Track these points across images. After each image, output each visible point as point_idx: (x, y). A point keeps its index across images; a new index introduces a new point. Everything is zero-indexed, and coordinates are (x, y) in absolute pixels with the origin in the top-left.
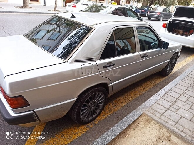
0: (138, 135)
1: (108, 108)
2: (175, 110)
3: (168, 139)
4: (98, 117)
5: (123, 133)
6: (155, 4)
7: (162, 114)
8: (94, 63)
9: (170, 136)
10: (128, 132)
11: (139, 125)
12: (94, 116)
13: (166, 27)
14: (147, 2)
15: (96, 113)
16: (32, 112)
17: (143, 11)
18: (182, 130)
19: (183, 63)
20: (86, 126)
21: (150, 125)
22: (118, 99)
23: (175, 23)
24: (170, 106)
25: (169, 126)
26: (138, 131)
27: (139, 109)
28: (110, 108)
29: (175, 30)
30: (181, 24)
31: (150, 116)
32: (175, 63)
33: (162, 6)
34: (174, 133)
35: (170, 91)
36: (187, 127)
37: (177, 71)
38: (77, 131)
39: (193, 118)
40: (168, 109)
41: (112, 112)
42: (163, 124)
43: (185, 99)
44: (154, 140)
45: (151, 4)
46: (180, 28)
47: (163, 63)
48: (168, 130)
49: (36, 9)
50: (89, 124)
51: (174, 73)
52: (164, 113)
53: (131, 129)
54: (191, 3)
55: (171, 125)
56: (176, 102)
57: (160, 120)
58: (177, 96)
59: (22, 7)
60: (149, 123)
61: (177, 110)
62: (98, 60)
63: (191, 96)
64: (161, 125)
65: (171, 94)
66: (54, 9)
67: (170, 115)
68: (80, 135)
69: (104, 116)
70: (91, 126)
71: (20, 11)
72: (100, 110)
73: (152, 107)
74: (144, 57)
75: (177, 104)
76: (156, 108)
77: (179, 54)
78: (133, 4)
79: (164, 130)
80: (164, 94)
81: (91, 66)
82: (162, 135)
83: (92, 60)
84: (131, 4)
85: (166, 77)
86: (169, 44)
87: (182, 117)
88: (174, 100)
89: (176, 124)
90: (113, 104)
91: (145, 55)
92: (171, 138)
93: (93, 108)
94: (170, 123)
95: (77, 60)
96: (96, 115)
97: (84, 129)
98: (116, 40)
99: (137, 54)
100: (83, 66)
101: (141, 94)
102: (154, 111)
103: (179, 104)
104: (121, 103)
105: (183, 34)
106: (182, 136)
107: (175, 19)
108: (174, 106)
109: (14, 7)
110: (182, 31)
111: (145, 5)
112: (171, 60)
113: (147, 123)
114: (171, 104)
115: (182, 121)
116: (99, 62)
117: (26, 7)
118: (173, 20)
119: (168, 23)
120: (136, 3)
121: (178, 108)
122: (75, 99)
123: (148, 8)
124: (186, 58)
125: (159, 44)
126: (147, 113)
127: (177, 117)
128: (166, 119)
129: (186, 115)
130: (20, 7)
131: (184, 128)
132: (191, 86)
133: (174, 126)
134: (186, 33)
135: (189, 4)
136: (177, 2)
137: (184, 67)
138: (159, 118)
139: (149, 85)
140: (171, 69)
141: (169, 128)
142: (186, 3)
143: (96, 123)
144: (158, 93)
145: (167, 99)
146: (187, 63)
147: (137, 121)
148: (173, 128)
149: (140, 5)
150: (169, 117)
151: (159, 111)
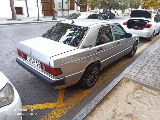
0: (123, 89)
1: (100, 79)
2: (142, 74)
3: (141, 89)
4: (96, 84)
5: (115, 88)
6: (114, 9)
7: (135, 77)
8: (92, 48)
9: (142, 87)
10: (117, 87)
11: (122, 83)
12: (93, 83)
13: (126, 25)
14: (107, 8)
15: (94, 81)
16: (64, 78)
17: (105, 15)
18: (148, 83)
19: (141, 48)
20: (89, 89)
21: (129, 83)
22: (104, 73)
23: (132, 22)
24: (139, 72)
25: (141, 82)
26: (123, 87)
27: (120, 75)
28: (101, 79)
29: (132, 26)
30: (136, 22)
31: (128, 78)
32: (137, 48)
33: (119, 10)
34: (144, 85)
35: (137, 64)
36: (151, 81)
37: (139, 53)
38: (85, 92)
39: (153, 76)
40: (138, 74)
41: (103, 81)
42: (137, 82)
43: (147, 67)
44: (133, 90)
45: (110, 9)
46: (136, 25)
47: (129, 48)
48: (140, 84)
49: (23, 20)
50: (91, 88)
51: (137, 55)
52: (136, 76)
53: (119, 86)
54: (140, 6)
55: (141, 81)
56: (141, 69)
57: (134, 80)
58: (142, 66)
59: (12, 20)
60: (128, 82)
61: (143, 74)
62: (94, 46)
63: (150, 66)
64: (135, 82)
65: (138, 66)
66: (37, 19)
67: (140, 77)
68: (88, 94)
69: (98, 83)
70: (93, 89)
71: (11, 23)
72: (96, 79)
73: (128, 74)
74: (118, 44)
75: (143, 70)
76: (130, 74)
77: (139, 42)
78: (97, 10)
79: (137, 84)
80: (134, 66)
81: (91, 50)
82: (137, 87)
83: (91, 46)
84: (95, 10)
85: (132, 58)
86: (132, 34)
87: (147, 77)
88: (140, 69)
89: (144, 81)
90: (102, 77)
91: (119, 43)
92: (143, 88)
93: (92, 77)
94: (141, 80)
95: (83, 47)
96: (94, 82)
97: (89, 91)
98: (102, 34)
99: (114, 42)
100: (87, 50)
101: (118, 69)
102: (130, 76)
103: (144, 70)
104: (107, 75)
105: (138, 29)
106: (148, 85)
107: (131, 18)
108: (141, 72)
109: (5, 20)
110: (137, 27)
111: (105, 10)
112: (134, 45)
113: (127, 82)
114: (139, 71)
115: (147, 79)
116: (95, 47)
117: (15, 20)
118: (130, 19)
119: (127, 22)
120: (99, 10)
121: (143, 73)
122: (84, 70)
123: (109, 13)
124: (143, 45)
125: (125, 35)
126: (126, 77)
127: (144, 77)
128: (138, 79)
129: (149, 75)
130: (10, 20)
131: (149, 82)
132: (149, 60)
133: (143, 82)
134: (140, 27)
135: (138, 7)
136: (129, 6)
137: (142, 51)
138: (134, 78)
139: (122, 64)
140: (135, 52)
141: (140, 83)
142: (136, 6)
143: (95, 87)
144: (130, 66)
145: (136, 69)
146: (144, 48)
147: (121, 81)
148: (143, 83)
149: (102, 11)
150: (140, 78)
151: (132, 75)
